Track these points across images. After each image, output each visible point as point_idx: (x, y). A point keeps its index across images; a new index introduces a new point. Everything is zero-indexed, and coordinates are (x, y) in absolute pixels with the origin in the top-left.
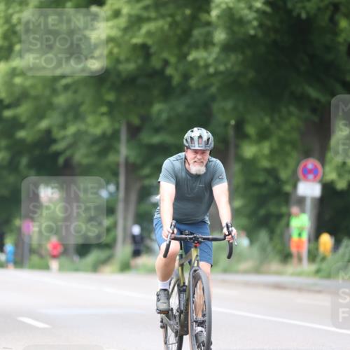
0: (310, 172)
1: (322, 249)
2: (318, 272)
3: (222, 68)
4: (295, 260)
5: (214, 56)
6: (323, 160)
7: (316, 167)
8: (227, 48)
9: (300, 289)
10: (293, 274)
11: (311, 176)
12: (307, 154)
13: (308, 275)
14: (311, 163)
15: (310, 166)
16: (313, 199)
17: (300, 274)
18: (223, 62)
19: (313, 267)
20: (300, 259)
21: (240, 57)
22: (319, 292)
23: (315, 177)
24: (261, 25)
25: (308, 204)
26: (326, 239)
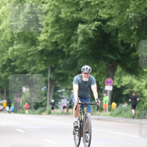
0: (109, 82)
1: (113, 107)
2: (111, 114)
3: (81, 49)
4: (104, 111)
5: (78, 45)
6: (113, 79)
7: (111, 81)
8: (82, 43)
9: (106, 120)
10: (103, 115)
11: (109, 84)
12: (108, 77)
13: (108, 115)
14: (109, 80)
15: (109, 81)
16: (110, 91)
17: (105, 115)
18: (81, 47)
19: (110, 113)
20: (106, 110)
21: (87, 45)
22: (112, 121)
23: (111, 84)
24: (94, 35)
25: (108, 93)
26: (114, 104)
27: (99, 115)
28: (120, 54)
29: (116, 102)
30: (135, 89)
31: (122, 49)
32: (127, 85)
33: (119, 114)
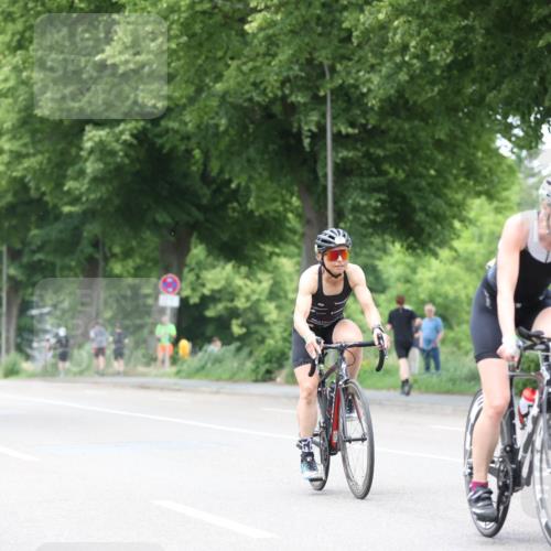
0: (169, 285)
1: (181, 352)
2: (178, 373)
3: (92, 196)
5: (86, 186)
6: (180, 275)
7: (175, 281)
8: (96, 180)
9: (162, 389)
10: (156, 376)
11: (170, 290)
12: (167, 270)
13: (169, 376)
14: (170, 278)
15: (169, 280)
16: (173, 309)
17: (163, 375)
18: (94, 191)
19: (174, 369)
20: (163, 362)
21: (111, 188)
22: (179, 390)
23: (174, 290)
24: (126, 155)
25: (168, 312)
26: (185, 345)
27: (144, 375)
28: (199, 207)
29: (188, 339)
30: (240, 303)
31: (205, 193)
32: (220, 291)
33: (200, 371)
